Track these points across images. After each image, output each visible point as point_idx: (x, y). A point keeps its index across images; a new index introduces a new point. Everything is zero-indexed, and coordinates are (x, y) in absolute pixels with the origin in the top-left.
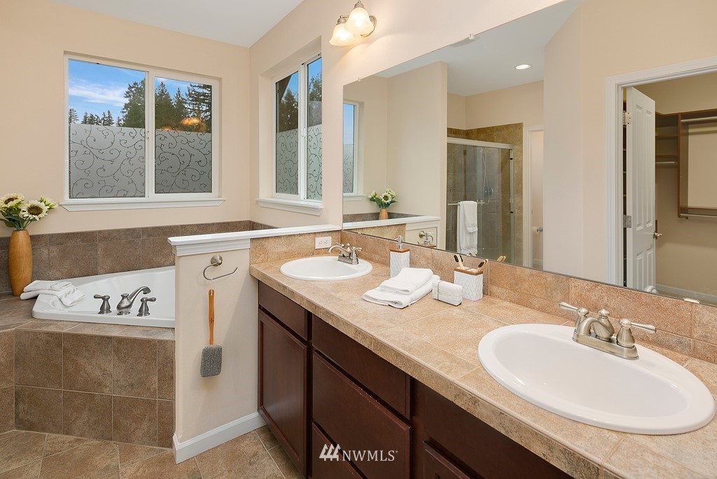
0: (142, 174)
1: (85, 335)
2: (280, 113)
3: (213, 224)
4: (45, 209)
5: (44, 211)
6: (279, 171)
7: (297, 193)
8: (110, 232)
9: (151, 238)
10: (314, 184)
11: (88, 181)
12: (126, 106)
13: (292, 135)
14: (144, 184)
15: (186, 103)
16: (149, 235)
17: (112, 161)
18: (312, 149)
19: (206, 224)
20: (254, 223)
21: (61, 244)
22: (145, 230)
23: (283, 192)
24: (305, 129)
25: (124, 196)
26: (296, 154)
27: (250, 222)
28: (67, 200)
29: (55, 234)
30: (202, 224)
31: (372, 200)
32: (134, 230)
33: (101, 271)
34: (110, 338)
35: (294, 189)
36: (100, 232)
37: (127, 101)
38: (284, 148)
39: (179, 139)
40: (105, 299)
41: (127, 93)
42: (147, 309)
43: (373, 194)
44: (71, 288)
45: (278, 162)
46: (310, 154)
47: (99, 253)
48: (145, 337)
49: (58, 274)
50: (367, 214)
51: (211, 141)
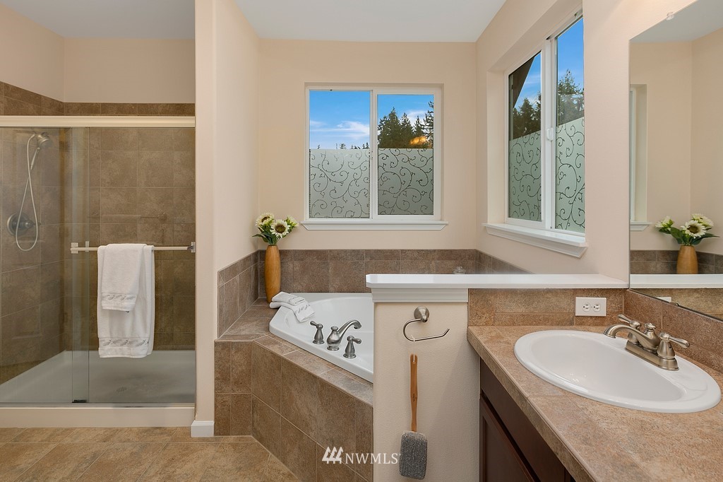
0: (367, 195)
1: (297, 366)
2: (514, 127)
3: (435, 251)
4: (288, 227)
5: (286, 230)
6: (512, 190)
7: (539, 219)
8: (339, 252)
9: (373, 261)
10: (568, 208)
11: (323, 203)
12: (379, 137)
13: (531, 141)
14: (368, 205)
15: (424, 129)
16: (372, 258)
17: (342, 183)
18: (563, 158)
19: (427, 250)
20: (481, 253)
21: (302, 260)
22: (368, 252)
23: (518, 217)
24: (553, 130)
25: (352, 217)
26: (537, 165)
27: (477, 251)
28: (307, 219)
29: (298, 250)
30: (423, 250)
31: (663, 230)
32: (358, 251)
33: (331, 289)
34: (315, 377)
35: (534, 213)
36: (331, 251)
37: (379, 133)
38: (520, 159)
39: (400, 158)
40: (319, 328)
41: (379, 126)
42: (353, 349)
43: (666, 222)
44: (305, 304)
45: (513, 178)
46: (559, 165)
47: (330, 271)
48: (345, 389)
49: (300, 287)
50: (654, 252)
51: (433, 157)
